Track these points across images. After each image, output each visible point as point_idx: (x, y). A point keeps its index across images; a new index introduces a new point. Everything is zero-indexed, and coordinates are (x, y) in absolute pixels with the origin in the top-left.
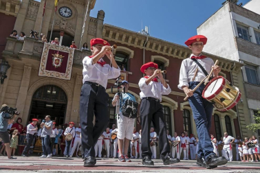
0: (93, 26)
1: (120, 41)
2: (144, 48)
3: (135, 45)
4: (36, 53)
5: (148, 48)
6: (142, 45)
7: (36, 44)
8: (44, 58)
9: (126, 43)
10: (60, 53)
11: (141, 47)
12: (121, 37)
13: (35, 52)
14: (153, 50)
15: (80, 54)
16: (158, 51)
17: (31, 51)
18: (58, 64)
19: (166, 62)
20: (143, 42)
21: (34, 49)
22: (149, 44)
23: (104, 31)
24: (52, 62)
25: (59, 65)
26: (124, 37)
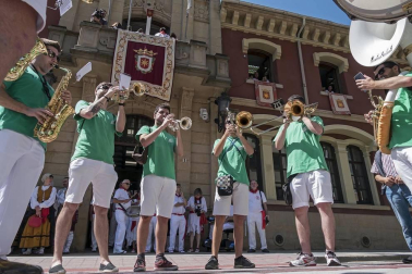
0: (202, 6)
1: (253, 31)
2: (298, 40)
3: (282, 35)
4: (105, 49)
5: (305, 40)
6: (294, 35)
7: (103, 34)
8: (119, 58)
9: (264, 33)
10: (150, 47)
11: (293, 38)
12: (254, 23)
13: (102, 48)
14: (315, 42)
15: (187, 48)
16: (326, 44)
17: (95, 45)
18: (146, 67)
19: (342, 63)
20: (295, 28)
21: (99, 42)
22: (307, 32)
23: (224, 13)
24: (134, 64)
25: (149, 69)
26: (261, 21)
